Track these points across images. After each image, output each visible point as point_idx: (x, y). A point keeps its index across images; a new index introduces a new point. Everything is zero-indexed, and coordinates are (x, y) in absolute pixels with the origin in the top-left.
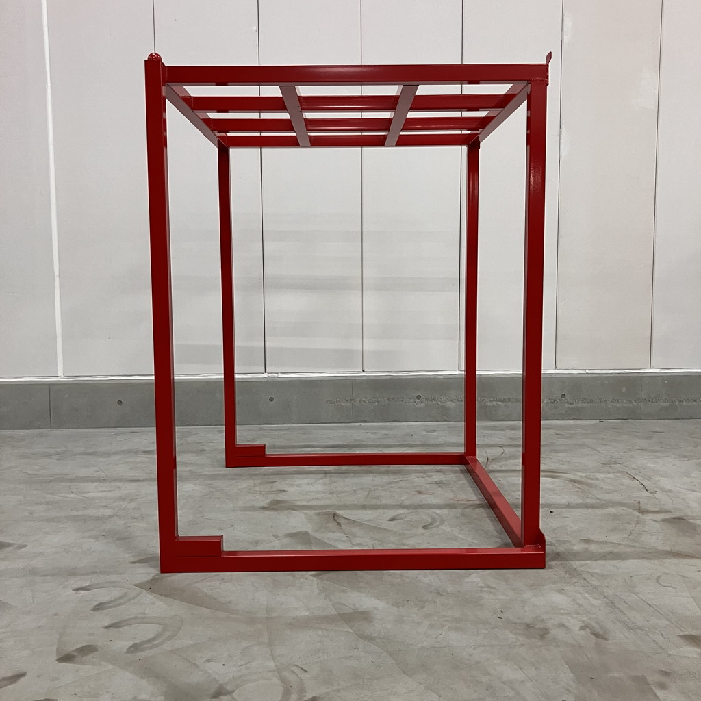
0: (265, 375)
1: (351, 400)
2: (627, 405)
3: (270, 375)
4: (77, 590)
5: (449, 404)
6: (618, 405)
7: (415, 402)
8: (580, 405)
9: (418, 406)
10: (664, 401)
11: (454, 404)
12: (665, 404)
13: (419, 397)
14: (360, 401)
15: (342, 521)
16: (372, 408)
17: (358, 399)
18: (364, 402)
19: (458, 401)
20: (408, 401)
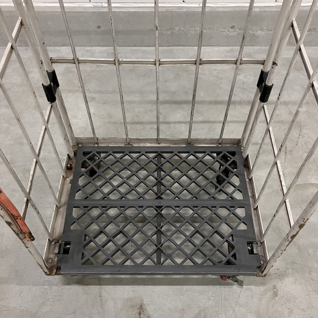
0: (90, 5)
1: (170, 29)
3: (95, 4)
5: (259, 33)
7: (229, 31)
9: (231, 34)
11: (264, 33)
13: (233, 27)
14: (179, 30)
16: (190, 35)
17: (178, 28)
18: (183, 30)
19: (268, 30)
20: (222, 30)
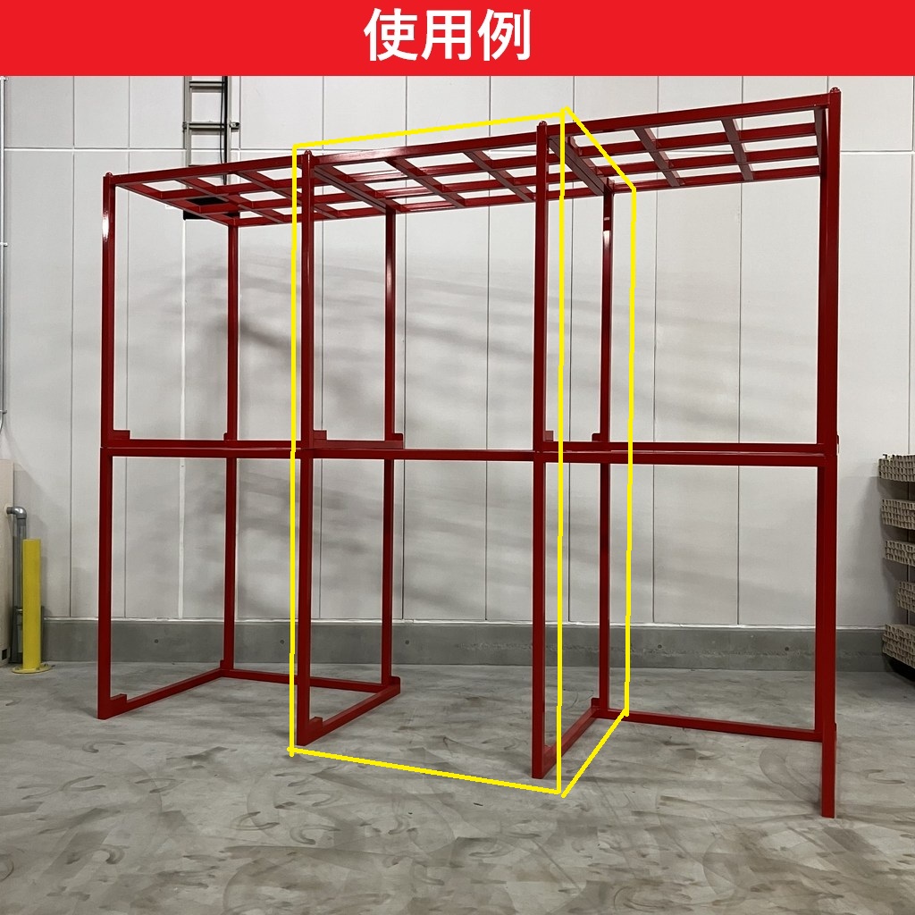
2: (717, 656)
4: (277, 775)
6: (708, 656)
8: (674, 655)
10: (750, 654)
12: (751, 656)
15: (448, 742)
